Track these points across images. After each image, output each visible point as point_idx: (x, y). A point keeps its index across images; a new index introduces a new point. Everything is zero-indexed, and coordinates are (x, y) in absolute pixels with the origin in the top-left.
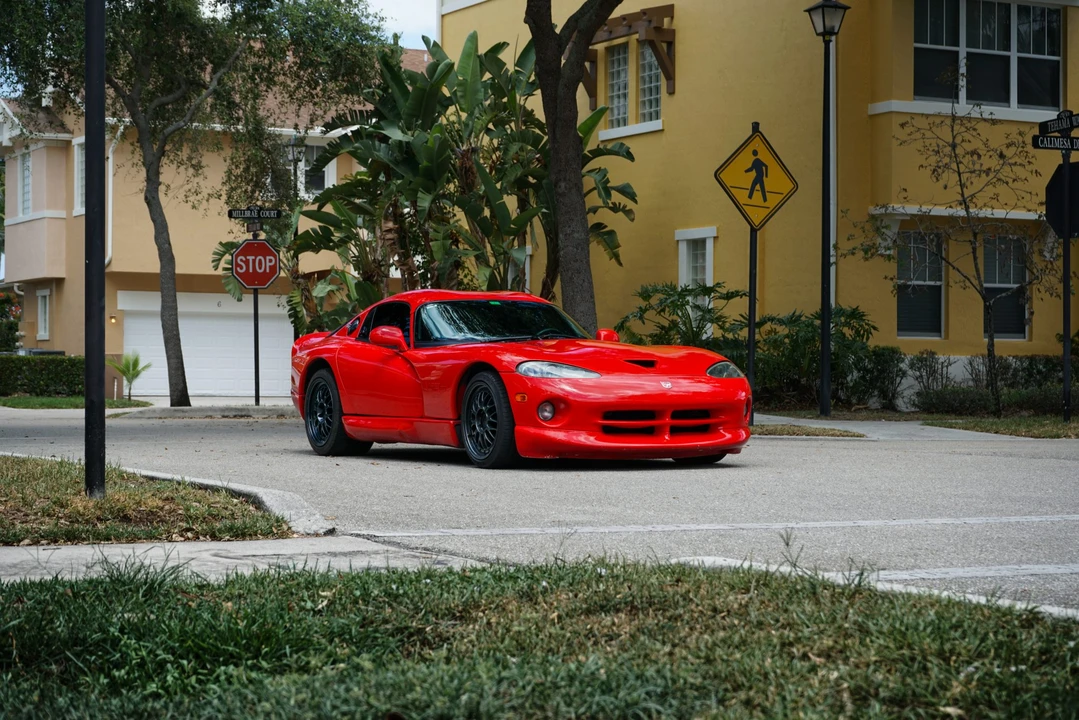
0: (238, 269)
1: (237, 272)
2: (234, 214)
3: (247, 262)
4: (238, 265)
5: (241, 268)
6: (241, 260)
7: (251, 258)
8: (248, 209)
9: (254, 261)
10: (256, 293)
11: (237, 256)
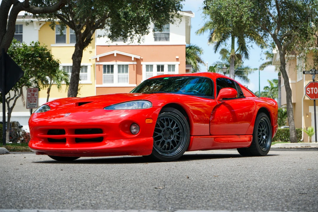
0: (307, 93)
1: (307, 94)
2: (305, 73)
3: (311, 90)
4: (307, 91)
5: (309, 92)
6: (308, 89)
7: (312, 88)
8: (311, 70)
9: (313, 90)
10: (315, 100)
11: (307, 88)
